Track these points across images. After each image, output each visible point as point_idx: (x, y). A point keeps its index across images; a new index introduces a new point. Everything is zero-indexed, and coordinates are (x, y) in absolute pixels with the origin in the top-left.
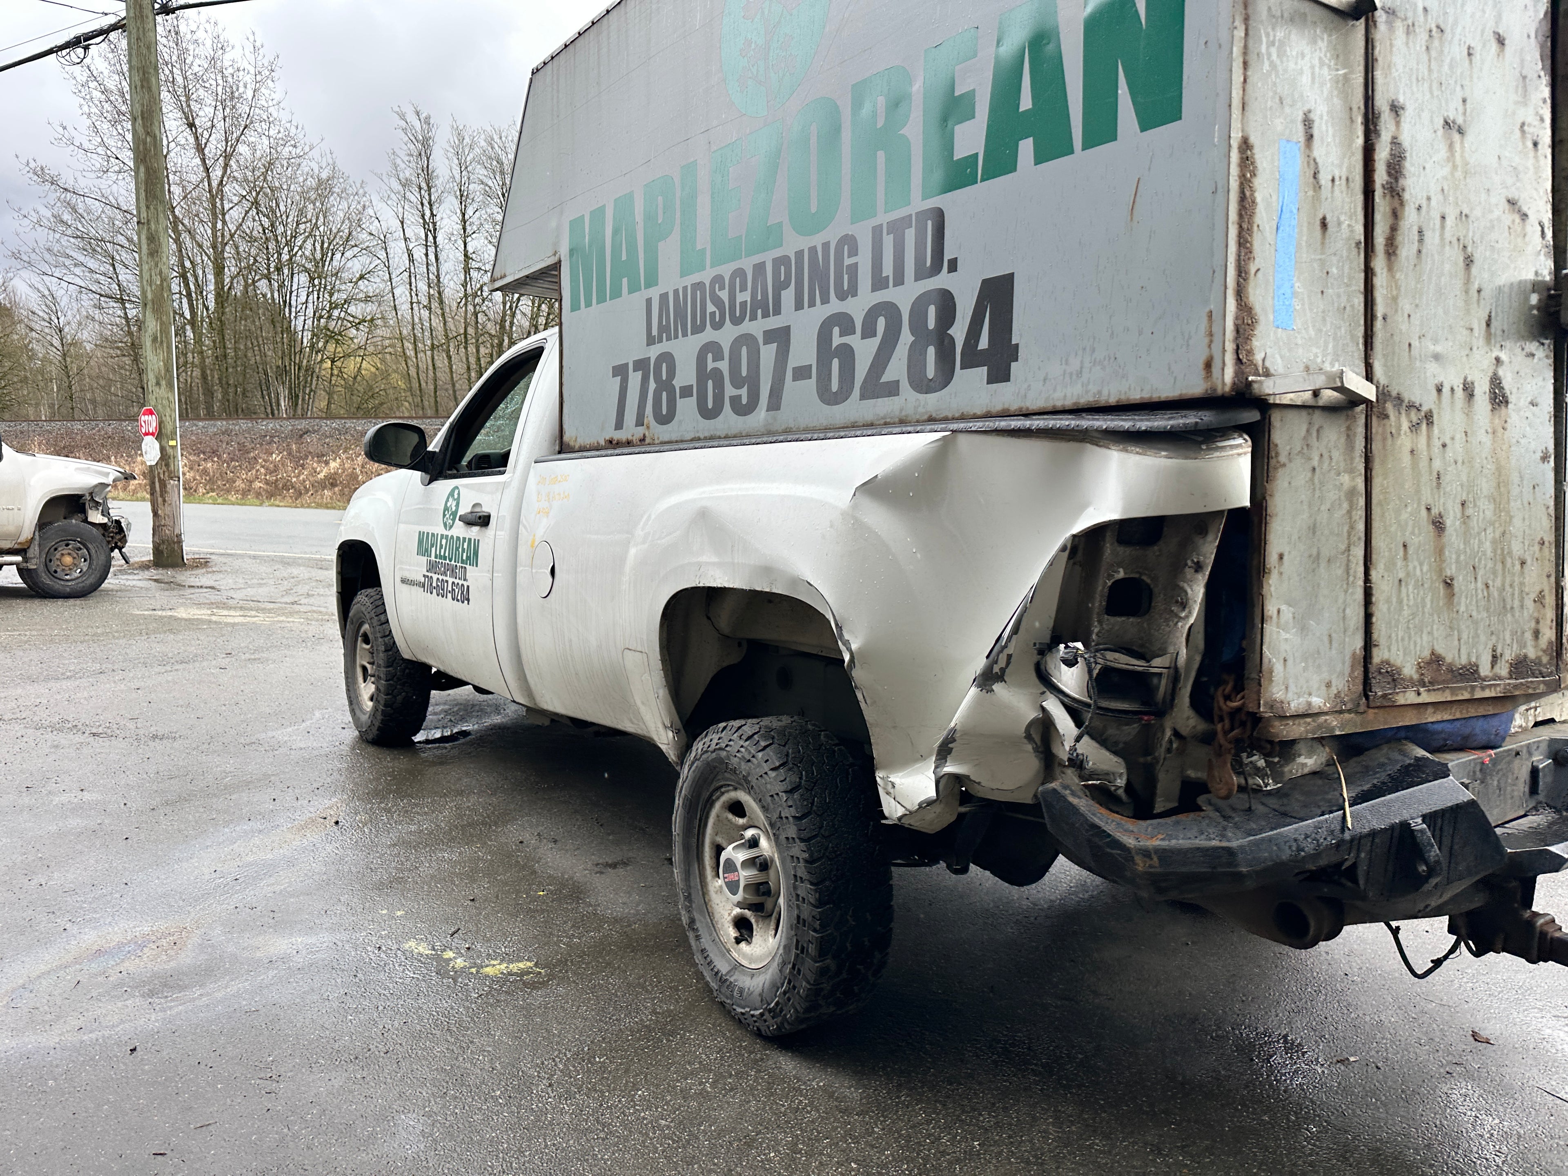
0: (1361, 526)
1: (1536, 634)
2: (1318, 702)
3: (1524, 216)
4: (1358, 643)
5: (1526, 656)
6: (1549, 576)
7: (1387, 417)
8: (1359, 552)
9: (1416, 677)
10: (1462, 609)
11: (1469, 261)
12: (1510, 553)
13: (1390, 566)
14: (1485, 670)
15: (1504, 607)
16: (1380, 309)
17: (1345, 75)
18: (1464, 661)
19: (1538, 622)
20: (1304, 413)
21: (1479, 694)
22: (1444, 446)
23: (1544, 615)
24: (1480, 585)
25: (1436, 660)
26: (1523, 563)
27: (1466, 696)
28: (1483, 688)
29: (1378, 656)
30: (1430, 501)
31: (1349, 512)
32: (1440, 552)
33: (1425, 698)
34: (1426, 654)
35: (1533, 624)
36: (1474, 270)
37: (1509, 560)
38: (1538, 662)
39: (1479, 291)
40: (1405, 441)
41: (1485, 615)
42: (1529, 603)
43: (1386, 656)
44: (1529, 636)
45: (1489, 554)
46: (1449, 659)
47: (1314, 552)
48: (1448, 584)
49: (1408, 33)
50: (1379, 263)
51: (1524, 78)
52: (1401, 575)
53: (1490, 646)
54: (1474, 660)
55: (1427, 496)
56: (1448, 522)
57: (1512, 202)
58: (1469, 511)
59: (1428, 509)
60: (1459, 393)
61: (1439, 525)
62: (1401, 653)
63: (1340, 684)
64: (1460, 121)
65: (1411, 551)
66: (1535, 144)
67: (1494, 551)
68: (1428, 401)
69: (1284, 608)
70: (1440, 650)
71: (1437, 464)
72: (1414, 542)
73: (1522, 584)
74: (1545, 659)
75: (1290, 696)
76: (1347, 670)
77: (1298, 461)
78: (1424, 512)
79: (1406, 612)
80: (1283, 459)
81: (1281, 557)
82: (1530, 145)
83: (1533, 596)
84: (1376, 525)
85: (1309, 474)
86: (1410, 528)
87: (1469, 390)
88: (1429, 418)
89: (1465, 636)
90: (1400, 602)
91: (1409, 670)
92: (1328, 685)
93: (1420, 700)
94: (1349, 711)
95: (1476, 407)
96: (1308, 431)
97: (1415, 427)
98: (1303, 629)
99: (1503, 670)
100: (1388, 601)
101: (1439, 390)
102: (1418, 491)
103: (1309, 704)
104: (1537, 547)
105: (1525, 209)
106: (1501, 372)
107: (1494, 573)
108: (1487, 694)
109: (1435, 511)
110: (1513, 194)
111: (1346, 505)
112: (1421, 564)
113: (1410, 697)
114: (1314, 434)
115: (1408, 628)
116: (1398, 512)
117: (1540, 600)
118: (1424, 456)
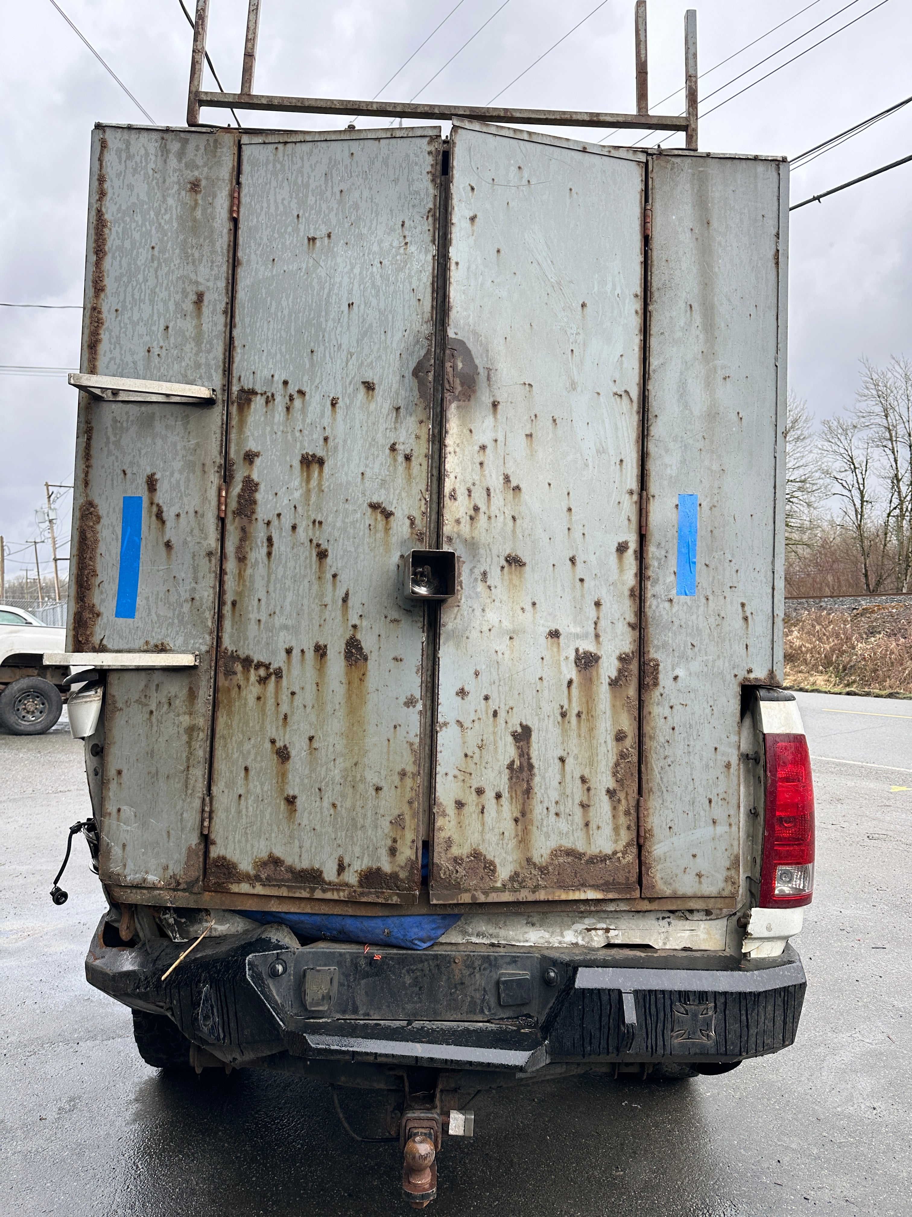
0: (201, 753)
1: (393, 851)
2: (152, 878)
3: (388, 515)
4: (194, 840)
5: (379, 869)
6: (410, 803)
7: (235, 673)
8: (199, 773)
9: (252, 872)
10: (305, 822)
11: (322, 555)
12: (363, 780)
13: (231, 784)
14: (330, 874)
15: (355, 826)
16: (229, 598)
17: (198, 444)
18: (305, 864)
19: (395, 841)
20: (143, 674)
21: (318, 894)
22: (293, 694)
23: (403, 837)
24: (326, 804)
25: (275, 861)
26: (378, 789)
27: (305, 894)
28: (324, 891)
29: (215, 852)
30: (274, 735)
31: (189, 743)
32: (283, 776)
33: (259, 889)
34: (264, 855)
35: (389, 842)
36: (329, 560)
37: (360, 787)
38: (394, 876)
39: (335, 576)
40: (253, 690)
41: (330, 829)
42: (385, 824)
43: (222, 852)
44: (383, 853)
45: (338, 779)
46: (289, 861)
47: (153, 770)
48: (291, 801)
49: (267, 402)
50: (231, 565)
51: (398, 409)
52: (241, 792)
53: (336, 855)
54: (317, 866)
55: (272, 731)
56: (293, 753)
57: (374, 507)
58: (315, 745)
59: (273, 742)
60: (310, 654)
61: (283, 755)
62: (238, 852)
63: (177, 868)
64: (320, 453)
65: (252, 773)
66: (408, 458)
67: (345, 778)
68: (278, 661)
69: (124, 808)
70: (278, 852)
71: (284, 708)
72: (254, 767)
73: (376, 807)
74: (402, 875)
75: (127, 871)
76: (184, 858)
77: (135, 707)
78: (268, 745)
79: (244, 820)
80: (120, 705)
81: (119, 772)
82: (401, 459)
83: (389, 819)
84: (219, 753)
85: (147, 716)
86: (252, 756)
87: (321, 651)
88: (278, 673)
89: (307, 845)
90: (239, 812)
91: (246, 866)
92: (166, 868)
93: (255, 891)
94: (184, 890)
95: (329, 663)
96: (146, 686)
97: (262, 681)
98: (144, 825)
99: (351, 877)
100: (227, 810)
101: (289, 651)
102: (262, 728)
103: (145, 880)
104: (396, 778)
105: (390, 508)
106: (358, 637)
107: (343, 795)
108: (329, 895)
109: (280, 744)
110: (375, 499)
111: (185, 738)
112: (262, 784)
113: (245, 888)
114: (154, 688)
115: (246, 833)
116: (241, 744)
117: (398, 822)
118: (271, 702)
